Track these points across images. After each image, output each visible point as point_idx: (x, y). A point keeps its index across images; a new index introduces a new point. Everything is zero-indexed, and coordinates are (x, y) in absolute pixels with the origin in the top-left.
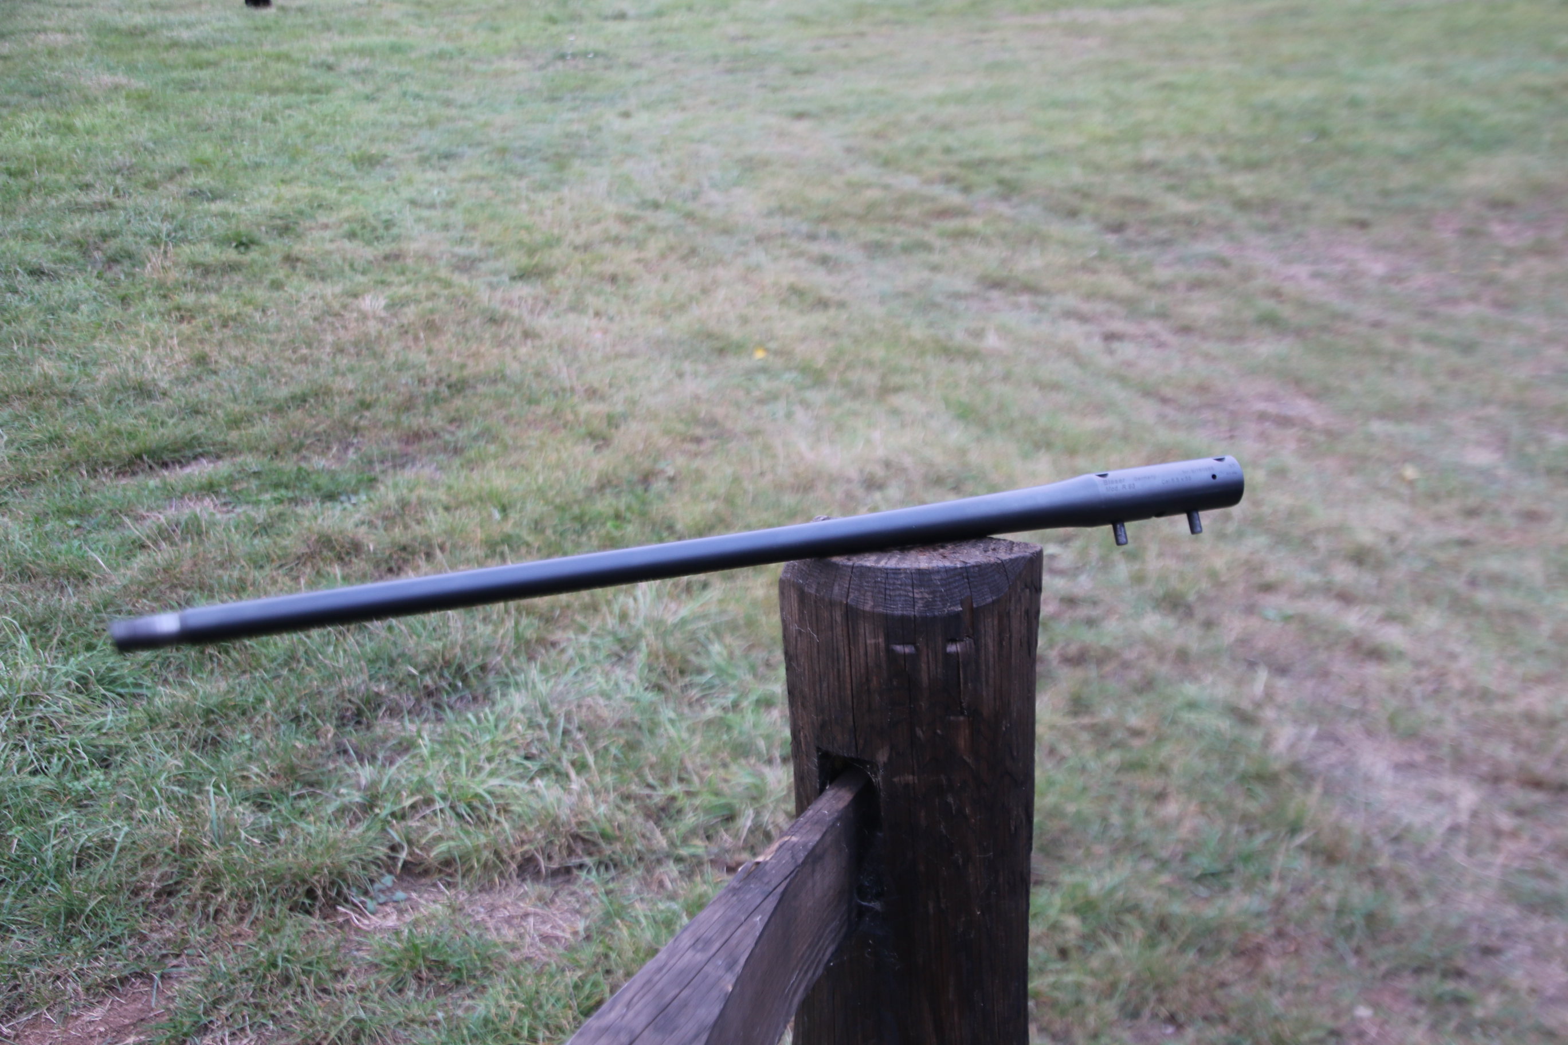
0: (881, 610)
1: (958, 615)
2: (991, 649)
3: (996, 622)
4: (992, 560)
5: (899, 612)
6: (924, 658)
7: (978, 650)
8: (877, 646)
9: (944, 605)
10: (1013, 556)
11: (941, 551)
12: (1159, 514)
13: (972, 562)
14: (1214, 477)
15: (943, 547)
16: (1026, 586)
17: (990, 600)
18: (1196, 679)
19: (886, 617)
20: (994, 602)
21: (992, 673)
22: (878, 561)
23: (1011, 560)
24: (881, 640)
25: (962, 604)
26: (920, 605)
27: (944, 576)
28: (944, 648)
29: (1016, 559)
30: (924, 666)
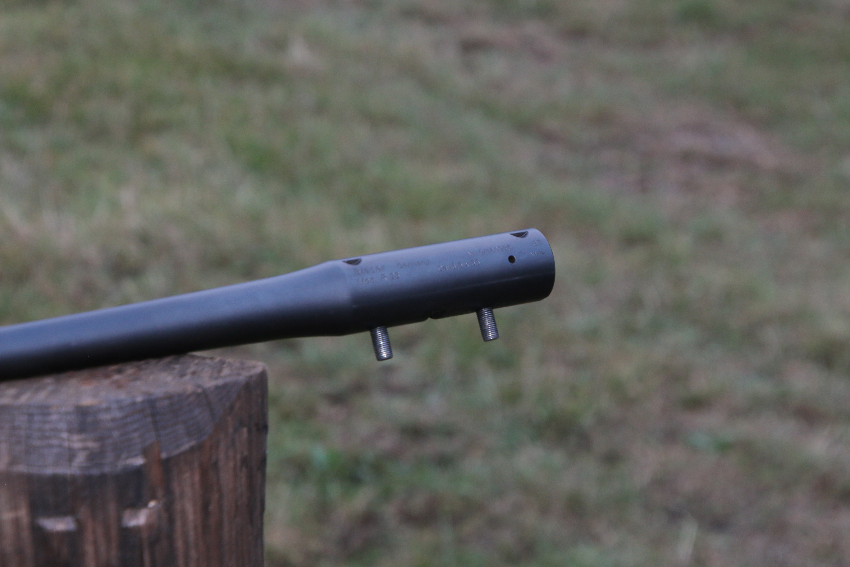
0: (21, 468)
1: (138, 472)
2: (191, 517)
3: (197, 478)
4: (190, 388)
5: (49, 471)
6: (89, 537)
7: (171, 520)
8: (16, 522)
9: (118, 457)
10: (220, 382)
11: (116, 377)
12: (438, 314)
13: (158, 392)
14: (511, 259)
15: (119, 372)
16: (242, 424)
17: (186, 447)
18: (595, 539)
19: (29, 479)
20: (192, 450)
21: (193, 554)
22: (16, 397)
23: (217, 388)
24: (23, 513)
25: (145, 452)
26: (80, 458)
27: (118, 414)
28: (119, 519)
29: (225, 386)
30: (89, 549)
